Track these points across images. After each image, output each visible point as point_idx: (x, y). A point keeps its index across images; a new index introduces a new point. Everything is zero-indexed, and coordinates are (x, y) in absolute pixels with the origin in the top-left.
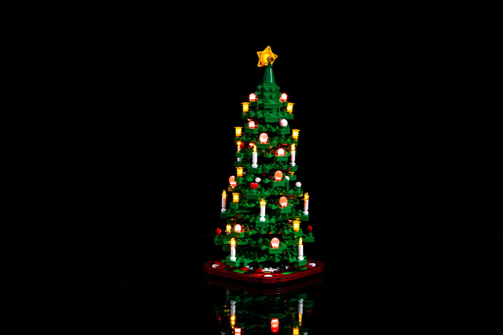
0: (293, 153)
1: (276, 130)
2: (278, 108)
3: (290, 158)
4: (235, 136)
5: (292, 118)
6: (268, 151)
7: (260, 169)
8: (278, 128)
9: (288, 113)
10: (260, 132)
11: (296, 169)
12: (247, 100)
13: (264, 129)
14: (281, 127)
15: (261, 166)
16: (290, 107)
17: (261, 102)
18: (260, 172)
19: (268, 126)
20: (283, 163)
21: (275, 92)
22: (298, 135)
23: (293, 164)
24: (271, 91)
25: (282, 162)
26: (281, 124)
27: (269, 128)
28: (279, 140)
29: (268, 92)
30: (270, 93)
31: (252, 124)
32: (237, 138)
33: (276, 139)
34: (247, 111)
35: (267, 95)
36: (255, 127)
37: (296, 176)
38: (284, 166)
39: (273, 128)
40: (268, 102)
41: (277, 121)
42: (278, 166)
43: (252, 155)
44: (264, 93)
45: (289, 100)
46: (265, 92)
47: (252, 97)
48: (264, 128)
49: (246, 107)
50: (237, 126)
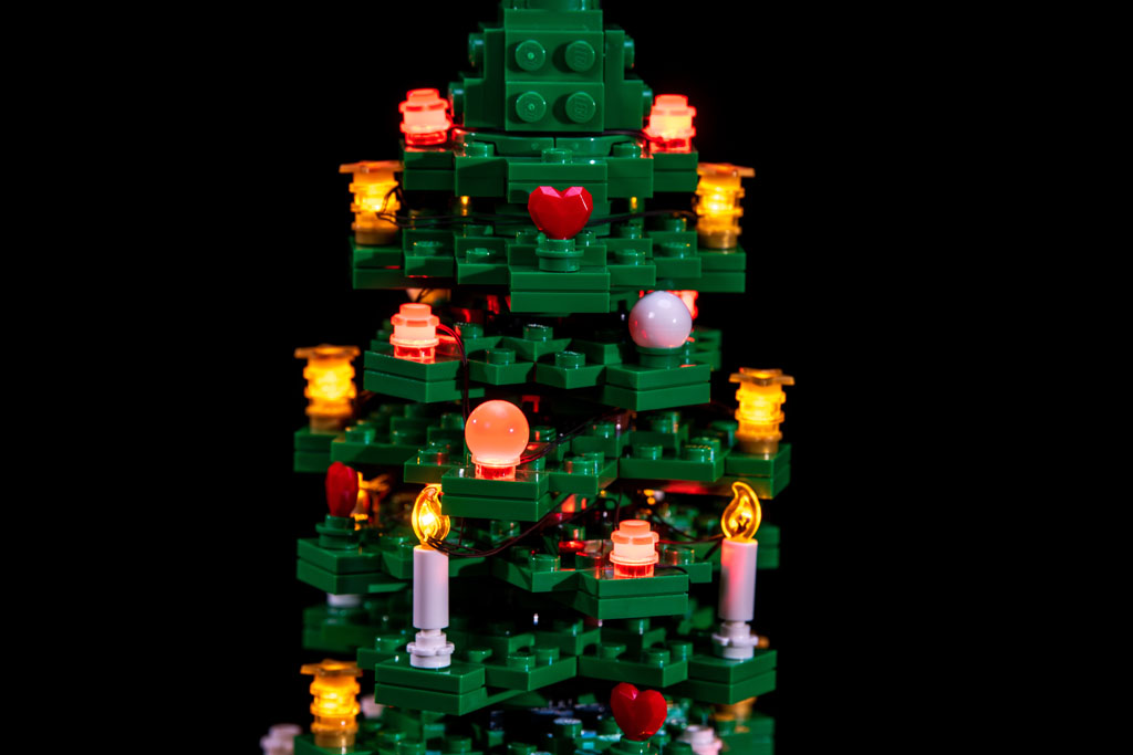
0: (742, 557)
1: (598, 369)
2: (620, 205)
3: (711, 593)
4: (305, 421)
5: (737, 283)
6: (542, 535)
7: (474, 677)
8: (612, 356)
9: (704, 243)
10: (474, 385)
11: (768, 683)
12: (384, 142)
13: (505, 369)
14: (637, 354)
15: (482, 654)
16: (719, 201)
17: (486, 153)
18: (472, 699)
19: (542, 341)
20: (660, 634)
21: (588, 74)
22: (780, 417)
23: (742, 643)
24: (559, 60)
25: (656, 622)
26: (641, 324)
27: (548, 359)
28: (627, 450)
29: (539, 73)
30: (556, 82)
31: (415, 331)
32: (315, 430)
33: (604, 445)
34: (388, 225)
35: (531, 96)
36: (441, 351)
37: (768, 724)
38: (662, 659)
39: (578, 359)
40: (537, 155)
41: (606, 304)
42: (617, 650)
43: (409, 566)
44: (511, 82)
45: (711, 144)
46: (516, 68)
47: (425, 117)
48: (508, 356)
49: (373, 196)
50: (314, 341)
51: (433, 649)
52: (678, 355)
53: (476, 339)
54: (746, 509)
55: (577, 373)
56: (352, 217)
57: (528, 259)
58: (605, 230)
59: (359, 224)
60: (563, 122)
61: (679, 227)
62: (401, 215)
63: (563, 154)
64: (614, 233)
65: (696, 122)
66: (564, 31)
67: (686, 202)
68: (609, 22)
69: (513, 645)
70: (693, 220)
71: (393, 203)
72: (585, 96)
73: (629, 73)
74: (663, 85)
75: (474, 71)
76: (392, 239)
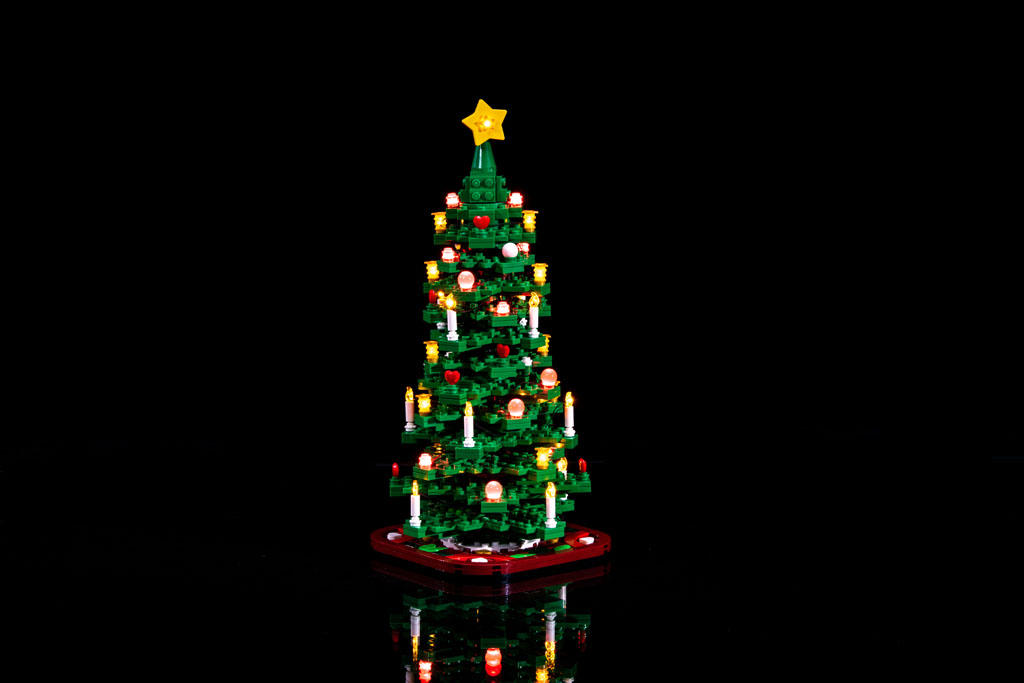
51: (453, 336)
52: (514, 259)
53: (464, 256)
54: (535, 299)
55: (488, 264)
56: (435, 226)
57: (474, 235)
58: (496, 228)
59: (437, 228)
60: (484, 200)
61: (519, 226)
62: (447, 226)
63: (484, 208)
64: (500, 228)
65: (523, 199)
66: (485, 177)
67: (521, 220)
68: (498, 174)
69: (475, 335)
70: (523, 225)
71: (445, 223)
72: (490, 193)
73: (504, 187)
74: (514, 190)
75: (464, 188)
76: (444, 232)
